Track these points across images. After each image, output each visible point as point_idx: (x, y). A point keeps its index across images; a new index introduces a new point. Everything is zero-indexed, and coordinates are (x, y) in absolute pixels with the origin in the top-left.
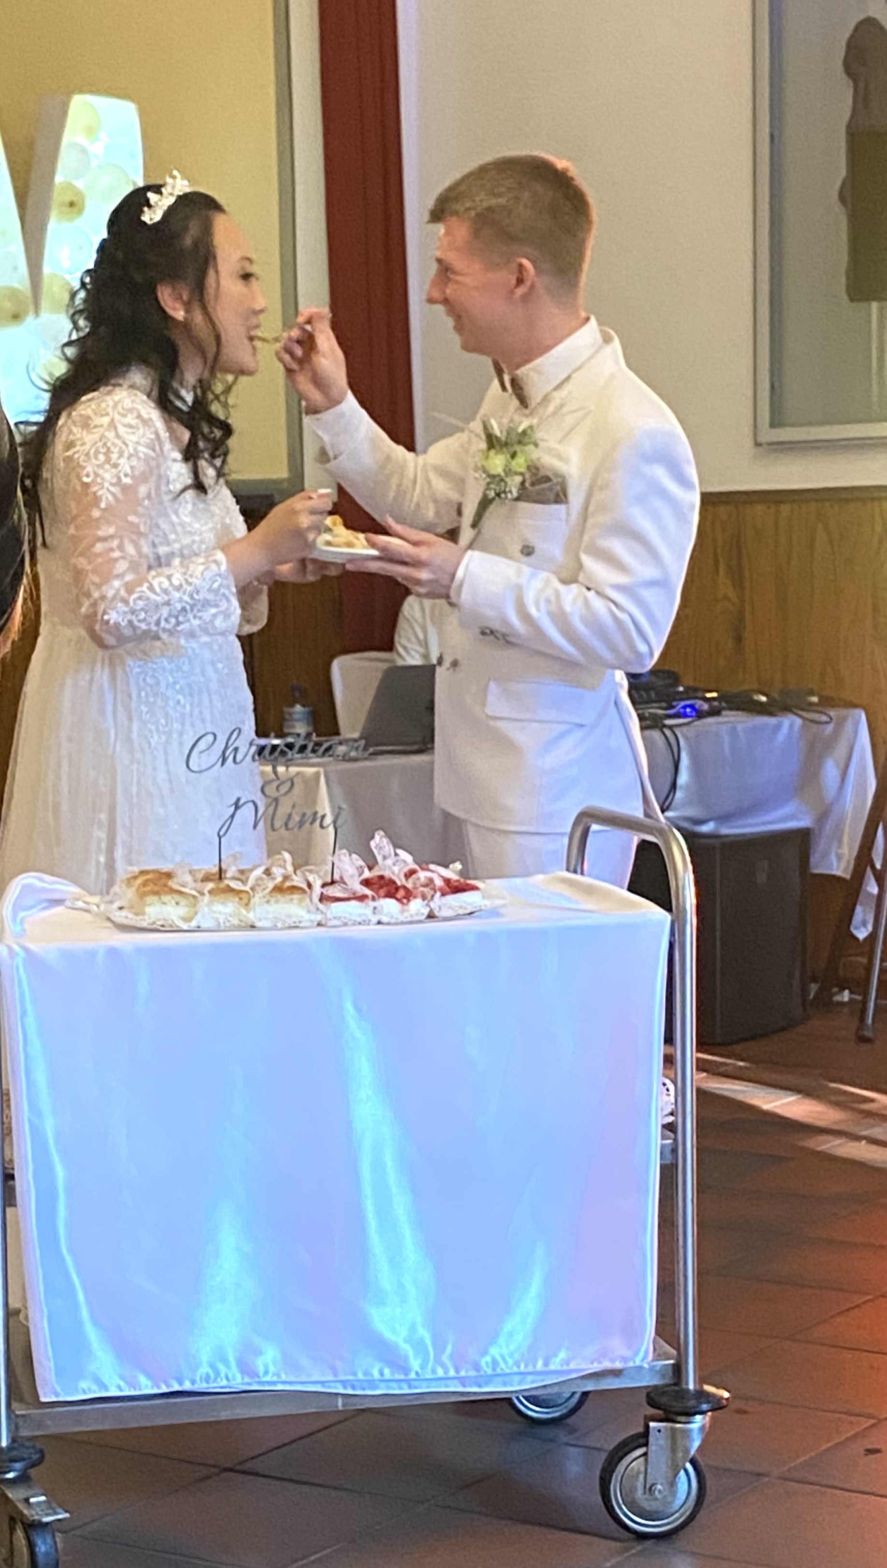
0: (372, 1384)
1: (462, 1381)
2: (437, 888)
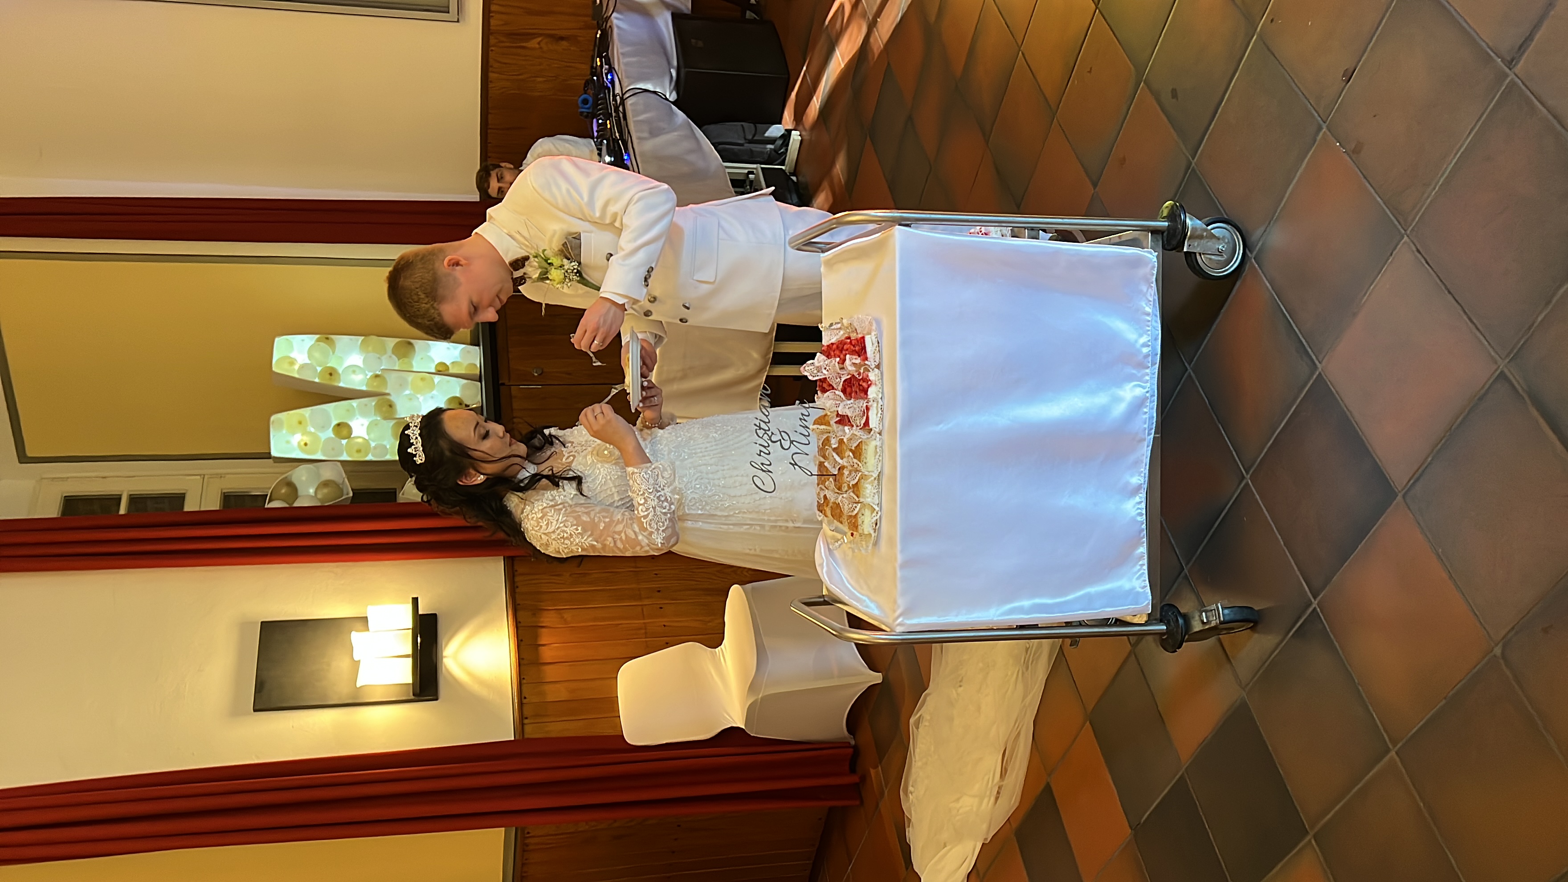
0: (1151, 418)
1: (1153, 364)
2: (862, 363)
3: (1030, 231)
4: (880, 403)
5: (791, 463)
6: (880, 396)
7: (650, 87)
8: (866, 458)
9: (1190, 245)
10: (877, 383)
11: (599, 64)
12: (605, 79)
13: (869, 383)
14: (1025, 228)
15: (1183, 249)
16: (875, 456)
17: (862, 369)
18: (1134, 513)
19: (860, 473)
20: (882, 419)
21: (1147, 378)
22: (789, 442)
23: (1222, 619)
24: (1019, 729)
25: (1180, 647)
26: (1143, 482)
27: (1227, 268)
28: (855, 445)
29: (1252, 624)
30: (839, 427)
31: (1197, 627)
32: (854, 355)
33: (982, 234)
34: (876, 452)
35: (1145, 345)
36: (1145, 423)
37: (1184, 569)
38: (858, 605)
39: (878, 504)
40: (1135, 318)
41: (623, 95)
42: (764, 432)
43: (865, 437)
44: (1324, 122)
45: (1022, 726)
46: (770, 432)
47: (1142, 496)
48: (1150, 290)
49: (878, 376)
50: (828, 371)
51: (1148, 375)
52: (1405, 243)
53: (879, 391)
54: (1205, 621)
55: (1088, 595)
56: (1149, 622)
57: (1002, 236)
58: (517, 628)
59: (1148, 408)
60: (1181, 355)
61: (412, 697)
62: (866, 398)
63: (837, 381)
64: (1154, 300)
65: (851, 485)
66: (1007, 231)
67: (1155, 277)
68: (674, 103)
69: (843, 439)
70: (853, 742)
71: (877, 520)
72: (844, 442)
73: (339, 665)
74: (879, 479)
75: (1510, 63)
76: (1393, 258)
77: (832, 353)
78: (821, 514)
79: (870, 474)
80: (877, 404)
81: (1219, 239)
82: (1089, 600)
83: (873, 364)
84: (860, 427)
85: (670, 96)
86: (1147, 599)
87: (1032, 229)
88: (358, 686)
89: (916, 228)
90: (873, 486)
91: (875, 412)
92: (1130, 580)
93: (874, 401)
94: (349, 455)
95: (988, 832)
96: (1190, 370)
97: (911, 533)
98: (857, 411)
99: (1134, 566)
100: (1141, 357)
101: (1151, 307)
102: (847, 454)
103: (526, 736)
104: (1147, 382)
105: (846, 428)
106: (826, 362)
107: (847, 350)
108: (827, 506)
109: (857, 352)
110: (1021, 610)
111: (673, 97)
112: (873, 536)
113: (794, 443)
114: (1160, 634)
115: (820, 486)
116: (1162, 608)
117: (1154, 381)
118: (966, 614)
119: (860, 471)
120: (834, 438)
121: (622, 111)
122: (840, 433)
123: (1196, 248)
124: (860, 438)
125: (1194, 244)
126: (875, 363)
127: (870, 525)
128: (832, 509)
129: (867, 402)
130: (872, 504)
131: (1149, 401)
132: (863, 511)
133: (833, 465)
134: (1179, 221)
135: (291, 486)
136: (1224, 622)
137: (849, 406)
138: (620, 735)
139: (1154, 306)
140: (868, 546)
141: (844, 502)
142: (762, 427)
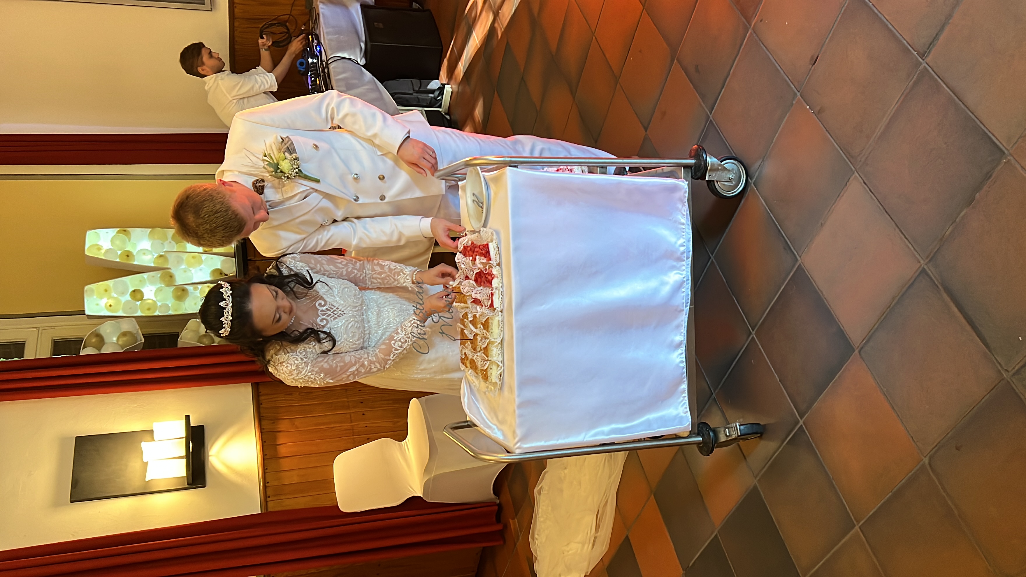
0: (687, 295)
1: (688, 258)
2: (487, 262)
3: (601, 169)
4: (501, 290)
5: (440, 332)
6: (501, 285)
7: (346, 55)
8: (492, 329)
9: (710, 176)
10: (498, 276)
12: (315, 50)
13: (493, 276)
14: (597, 167)
15: (705, 179)
16: (499, 328)
17: (488, 266)
18: (678, 360)
19: (488, 340)
20: (502, 301)
21: (684, 268)
22: (438, 316)
23: (739, 434)
24: (606, 500)
25: (711, 452)
26: (683, 339)
27: (735, 190)
28: (484, 320)
29: (759, 435)
30: (473, 306)
31: (723, 439)
32: (482, 256)
33: (568, 170)
34: (499, 325)
35: (682, 245)
36: (683, 299)
37: (713, 394)
38: (490, 432)
39: (502, 361)
40: (675, 227)
41: (327, 61)
43: (491, 314)
44: (799, 92)
45: (609, 496)
47: (682, 349)
48: (684, 207)
49: (499, 271)
50: (465, 265)
51: (684, 265)
52: (855, 177)
53: (500, 282)
54: (728, 435)
56: (689, 436)
57: (582, 171)
58: (261, 432)
59: (685, 288)
60: (706, 247)
61: (187, 486)
62: (491, 287)
63: (471, 273)
64: (687, 214)
65: (482, 348)
66: (586, 169)
67: (687, 198)
68: (362, 66)
69: (476, 315)
70: (498, 502)
71: (501, 372)
72: (477, 317)
73: (134, 465)
74: (501, 344)
75: (923, 55)
76: (847, 187)
77: (467, 253)
78: (463, 366)
79: (495, 340)
80: (499, 291)
81: (729, 171)
82: (649, 424)
83: (495, 263)
84: (487, 307)
85: (360, 61)
86: (688, 421)
87: (602, 167)
89: (521, 168)
90: (497, 348)
91: (498, 297)
92: (677, 408)
93: (496, 289)
94: (142, 312)
95: (588, 568)
96: (712, 258)
97: (524, 383)
98: (485, 296)
99: (679, 398)
100: (679, 254)
101: (685, 219)
102: (478, 326)
103: (269, 510)
104: (684, 270)
105: (478, 307)
107: (477, 252)
108: (467, 360)
109: (483, 254)
110: (603, 433)
111: (363, 62)
112: (498, 384)
113: (442, 318)
114: (698, 444)
115: (462, 346)
116: (699, 425)
117: (689, 269)
118: (564, 439)
119: (488, 338)
120: (470, 313)
121: (327, 72)
122: (474, 311)
123: (714, 177)
124: (488, 315)
125: (713, 175)
126: (497, 262)
127: (496, 376)
128: (470, 363)
129: (492, 290)
130: (497, 362)
131: (685, 283)
132: (491, 366)
133: (470, 333)
134: (702, 159)
135: (99, 336)
136: (741, 435)
137: (480, 291)
138: (336, 506)
139: (687, 218)
140: (495, 391)
141: (478, 360)
142: (418, 307)
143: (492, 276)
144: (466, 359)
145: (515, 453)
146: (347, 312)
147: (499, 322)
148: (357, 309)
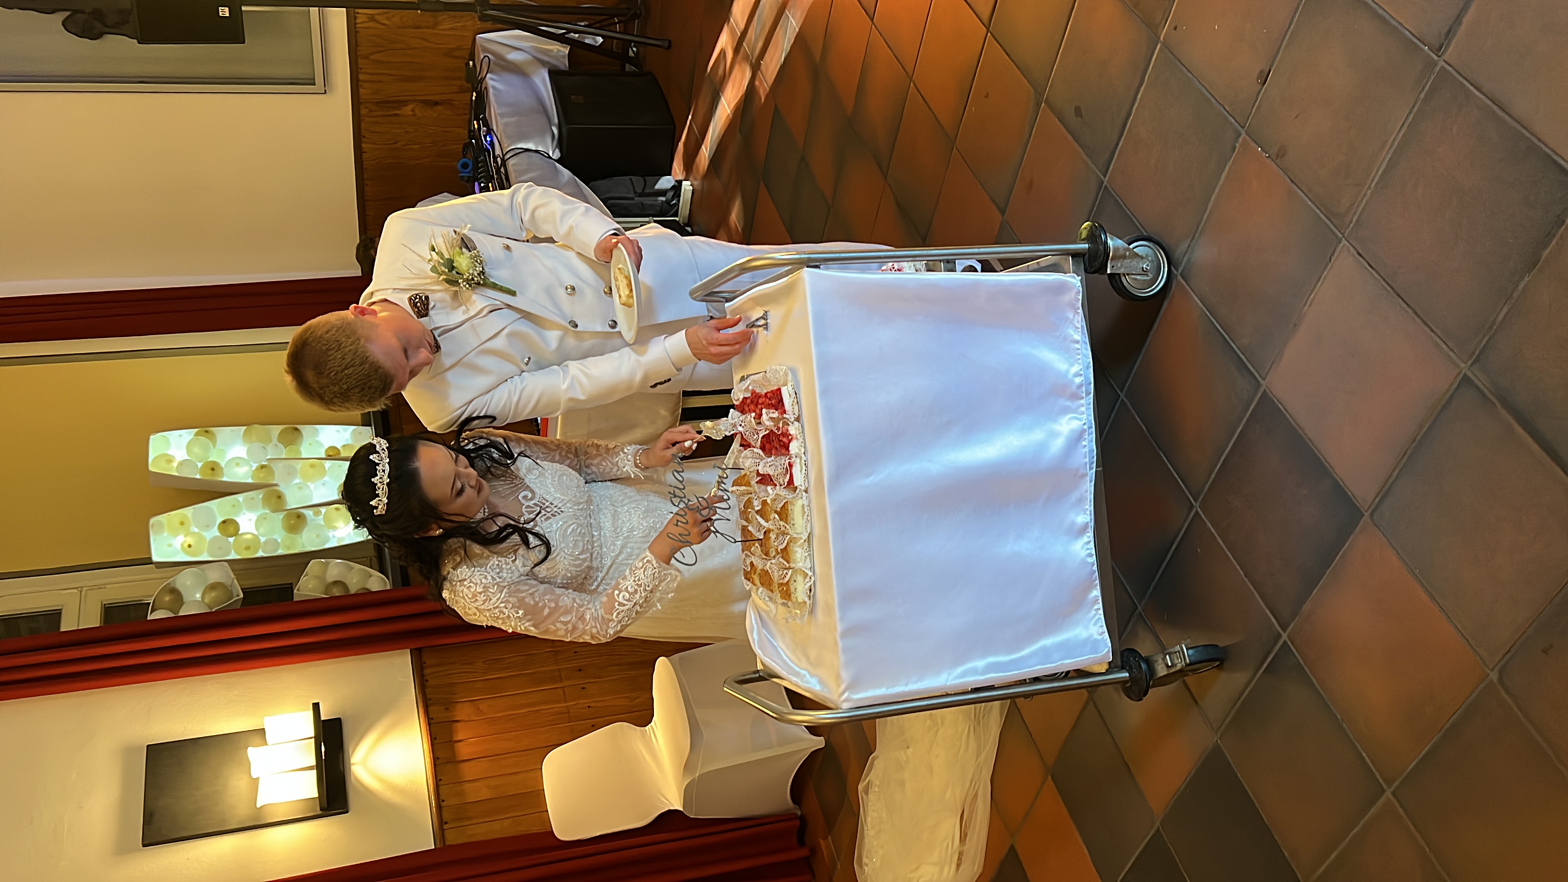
0: (1091, 451)
1: (1088, 394)
2: (780, 417)
3: (946, 264)
4: (804, 458)
6: (803, 450)
7: (531, 146)
8: (794, 520)
9: (1113, 267)
10: (798, 437)
11: (476, 126)
12: (484, 142)
13: (790, 437)
14: (940, 261)
15: (1107, 271)
16: (803, 516)
17: (781, 423)
18: (1083, 553)
19: (788, 537)
20: (807, 475)
21: (1083, 409)
23: (1188, 661)
24: (976, 789)
25: (1145, 694)
26: (1089, 521)
27: (1153, 287)
28: (780, 506)
29: (1218, 663)
30: (760, 487)
31: (1161, 671)
32: (771, 409)
33: (895, 271)
34: (804, 513)
35: (1077, 375)
36: (1086, 458)
37: (1137, 607)
38: (797, 680)
39: (811, 568)
40: (1064, 347)
41: (504, 156)
42: (679, 499)
43: (791, 496)
44: (1243, 128)
45: (979, 786)
46: (686, 498)
47: (1090, 535)
48: (1077, 316)
49: (799, 430)
50: (743, 427)
51: (1083, 406)
52: (1344, 245)
53: (802, 446)
54: (1170, 664)
55: (1044, 649)
56: (1110, 670)
57: (917, 271)
58: (429, 724)
59: (1087, 440)
60: (1111, 380)
61: (320, 812)
62: (788, 454)
63: (755, 437)
64: (1082, 326)
65: (779, 550)
66: (921, 265)
67: (1081, 302)
68: (558, 161)
69: (766, 500)
70: (799, 813)
71: (810, 586)
72: (768, 503)
73: (236, 784)
74: (809, 542)
75: (1438, 50)
76: (1332, 264)
77: (747, 409)
78: (748, 583)
79: (799, 536)
80: (801, 460)
81: (1142, 257)
82: (1045, 654)
83: (792, 416)
84: (784, 486)
85: (553, 154)
86: (1106, 646)
87: (948, 262)
88: (258, 806)
89: (827, 269)
90: (803, 549)
91: (799, 468)
92: (1087, 627)
93: (796, 457)
94: (237, 553)
96: (1122, 396)
97: (849, 598)
98: (779, 469)
99: (1089, 612)
100: (1074, 388)
101: (1080, 334)
102: (772, 517)
103: (447, 843)
104: (1083, 413)
105: (769, 488)
106: (741, 419)
107: (763, 403)
108: (755, 573)
109: (773, 406)
110: (975, 671)
111: (557, 155)
112: (808, 604)
114: (1123, 682)
116: (1122, 653)
117: (1090, 411)
118: (916, 682)
119: (788, 534)
120: (756, 499)
121: (504, 172)
122: (762, 494)
123: (1120, 268)
124: (785, 498)
125: (1117, 265)
126: (794, 416)
127: (804, 592)
128: (760, 576)
129: (789, 459)
130: (804, 569)
131: (1087, 433)
132: (795, 577)
133: (758, 529)
134: (1100, 242)
135: (175, 592)
136: (1190, 664)
137: (769, 464)
138: (549, 832)
139: (1083, 333)
140: (803, 616)
141: (773, 569)
142: (677, 494)
143: (788, 437)
144: (752, 572)
145: (841, 709)
146: (566, 510)
147: (803, 508)
148: (581, 507)
